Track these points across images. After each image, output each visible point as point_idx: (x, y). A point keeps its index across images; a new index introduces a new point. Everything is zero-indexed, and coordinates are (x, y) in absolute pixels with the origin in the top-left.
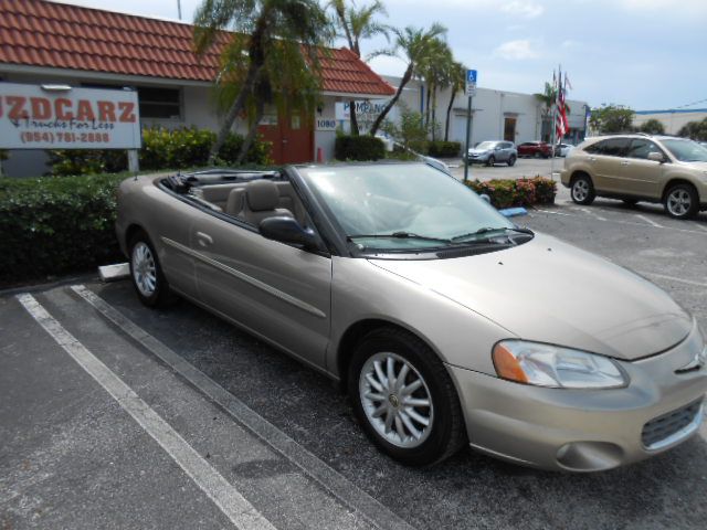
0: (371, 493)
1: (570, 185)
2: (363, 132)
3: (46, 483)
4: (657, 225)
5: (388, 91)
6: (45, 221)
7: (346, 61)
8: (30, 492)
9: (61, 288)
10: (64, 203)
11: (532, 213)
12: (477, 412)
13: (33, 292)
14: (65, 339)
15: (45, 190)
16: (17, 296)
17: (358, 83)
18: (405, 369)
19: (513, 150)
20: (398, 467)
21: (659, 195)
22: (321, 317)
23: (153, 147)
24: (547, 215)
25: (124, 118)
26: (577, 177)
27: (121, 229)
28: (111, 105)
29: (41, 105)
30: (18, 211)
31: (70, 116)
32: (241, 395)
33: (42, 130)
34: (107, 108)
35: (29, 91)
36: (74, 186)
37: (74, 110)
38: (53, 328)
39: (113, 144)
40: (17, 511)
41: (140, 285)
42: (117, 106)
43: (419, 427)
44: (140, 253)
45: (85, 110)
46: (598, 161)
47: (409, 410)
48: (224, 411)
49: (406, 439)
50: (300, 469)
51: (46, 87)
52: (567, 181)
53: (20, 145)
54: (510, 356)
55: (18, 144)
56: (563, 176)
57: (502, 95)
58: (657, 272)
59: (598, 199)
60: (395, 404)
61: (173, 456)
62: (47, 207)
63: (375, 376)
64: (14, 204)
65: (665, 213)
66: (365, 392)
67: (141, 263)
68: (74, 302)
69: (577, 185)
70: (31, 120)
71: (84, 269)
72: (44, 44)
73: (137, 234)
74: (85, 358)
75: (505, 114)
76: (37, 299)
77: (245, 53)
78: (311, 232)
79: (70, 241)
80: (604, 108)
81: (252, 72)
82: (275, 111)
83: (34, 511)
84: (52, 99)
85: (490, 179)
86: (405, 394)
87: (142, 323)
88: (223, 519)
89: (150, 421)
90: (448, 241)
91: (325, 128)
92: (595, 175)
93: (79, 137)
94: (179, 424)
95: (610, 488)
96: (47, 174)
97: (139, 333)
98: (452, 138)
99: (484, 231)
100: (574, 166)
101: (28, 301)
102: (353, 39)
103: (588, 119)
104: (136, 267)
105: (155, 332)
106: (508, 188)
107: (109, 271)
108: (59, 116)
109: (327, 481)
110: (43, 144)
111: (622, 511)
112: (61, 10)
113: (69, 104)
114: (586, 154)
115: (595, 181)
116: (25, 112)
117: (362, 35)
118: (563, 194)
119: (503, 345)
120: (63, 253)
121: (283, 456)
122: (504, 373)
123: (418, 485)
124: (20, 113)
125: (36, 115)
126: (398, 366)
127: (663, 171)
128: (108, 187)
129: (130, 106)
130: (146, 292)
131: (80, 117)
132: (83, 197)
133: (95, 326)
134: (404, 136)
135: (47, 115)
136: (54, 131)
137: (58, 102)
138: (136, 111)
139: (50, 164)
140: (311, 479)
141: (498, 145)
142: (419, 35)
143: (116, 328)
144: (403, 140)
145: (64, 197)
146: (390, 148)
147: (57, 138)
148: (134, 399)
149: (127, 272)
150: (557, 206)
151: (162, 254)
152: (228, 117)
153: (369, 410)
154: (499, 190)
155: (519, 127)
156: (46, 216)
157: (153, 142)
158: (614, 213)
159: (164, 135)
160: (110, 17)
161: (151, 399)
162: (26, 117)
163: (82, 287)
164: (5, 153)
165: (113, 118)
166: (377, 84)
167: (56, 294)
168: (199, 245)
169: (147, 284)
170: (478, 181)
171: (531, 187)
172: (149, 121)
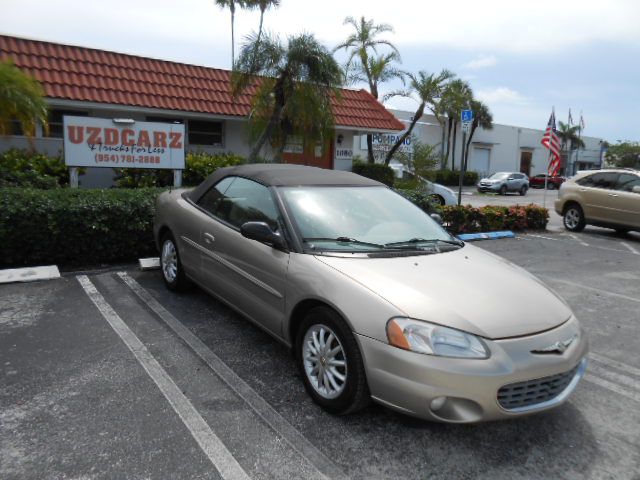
0: (298, 428)
1: (563, 213)
2: (379, 161)
3: (73, 398)
4: (635, 252)
5: (400, 127)
6: (103, 222)
7: (363, 101)
8: (61, 402)
9: (109, 274)
10: (118, 209)
11: (519, 237)
12: (374, 370)
13: (89, 275)
14: (105, 309)
15: (107, 197)
16: (77, 277)
17: (373, 119)
18: (331, 337)
19: (525, 180)
20: (324, 414)
22: (280, 298)
23: (195, 169)
24: (533, 238)
25: (172, 145)
26: (569, 206)
27: (156, 230)
28: (163, 135)
29: (112, 134)
30: (84, 213)
31: (132, 143)
32: (223, 357)
33: (110, 153)
34: (160, 137)
35: (104, 124)
36: (127, 196)
37: (136, 138)
38: (99, 301)
39: (164, 164)
40: (51, 413)
41: (166, 273)
42: (168, 136)
43: (339, 382)
44: (168, 248)
45: (143, 138)
46: (588, 192)
47: (333, 369)
48: (207, 365)
49: (331, 392)
50: (250, 408)
51: (116, 120)
52: (561, 210)
53: (94, 164)
54: (400, 329)
55: (93, 163)
56: (557, 204)
57: (520, 130)
58: (612, 291)
59: (588, 227)
60: (324, 364)
61: (162, 390)
62: (106, 211)
63: (313, 344)
64: (82, 208)
66: (306, 355)
67: (168, 256)
68: (116, 283)
69: (569, 213)
70: (103, 145)
71: (129, 260)
72: (134, 77)
73: (166, 234)
74: (117, 323)
75: (522, 148)
76: (91, 280)
77: (272, 95)
78: (278, 234)
79: (120, 238)
80: (619, 144)
81: (276, 111)
82: (301, 142)
83: (61, 414)
84: (120, 130)
85: (484, 205)
86: (330, 357)
87: (163, 302)
88: (186, 431)
89: (153, 368)
90: (381, 247)
91: (343, 157)
92: (585, 205)
93: (137, 159)
94: (172, 371)
95: (487, 444)
96: (112, 187)
97: (158, 308)
98: (471, 168)
99: (415, 241)
100: (567, 196)
101: (85, 281)
102: (373, 82)
103: (604, 154)
104: (164, 259)
105: (172, 309)
106: (497, 213)
107: (146, 263)
108: (124, 142)
109: (268, 417)
110: (111, 164)
111: (490, 461)
112: (135, 61)
113: (132, 133)
114: (577, 186)
115: (585, 210)
116: (100, 139)
117: (380, 79)
118: (555, 221)
119: (396, 321)
120: (115, 246)
121: (240, 398)
122: (393, 341)
123: (334, 426)
124: (96, 139)
125: (108, 141)
126: (327, 335)
128: (153, 197)
129: (178, 136)
130: (170, 279)
131: (140, 144)
132: (133, 204)
133: (128, 301)
134: (415, 165)
135: (116, 142)
136: (119, 153)
137: (124, 133)
138: (182, 140)
139: (115, 179)
140: (256, 415)
141: (511, 176)
142: (431, 79)
143: (143, 305)
144: (413, 169)
145: (118, 204)
146: (400, 175)
147: (121, 160)
148: (144, 351)
149: (158, 265)
150: (547, 232)
151: (182, 250)
152: (256, 145)
153: (309, 369)
154: (490, 215)
155: (534, 160)
156: (104, 218)
157: (195, 164)
158: (602, 240)
159: (204, 159)
160: (172, 66)
161: (156, 353)
162: (100, 143)
163: (125, 273)
164: (84, 170)
165: (164, 145)
166: (389, 121)
167: (105, 277)
168: (206, 243)
169: (171, 272)
170: (470, 206)
171: (522, 213)
172: (195, 148)
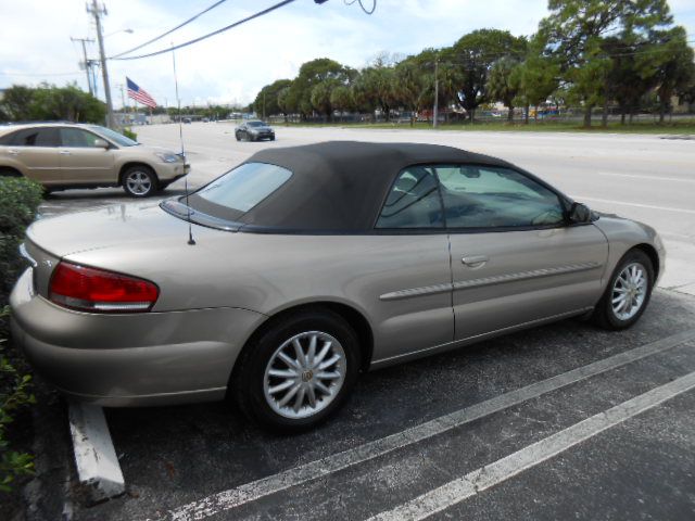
21: (116, 180)
46: (20, 154)
65: (128, 196)
92: (26, 169)
127: (113, 157)
